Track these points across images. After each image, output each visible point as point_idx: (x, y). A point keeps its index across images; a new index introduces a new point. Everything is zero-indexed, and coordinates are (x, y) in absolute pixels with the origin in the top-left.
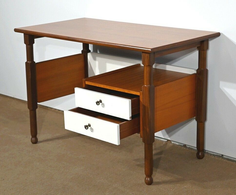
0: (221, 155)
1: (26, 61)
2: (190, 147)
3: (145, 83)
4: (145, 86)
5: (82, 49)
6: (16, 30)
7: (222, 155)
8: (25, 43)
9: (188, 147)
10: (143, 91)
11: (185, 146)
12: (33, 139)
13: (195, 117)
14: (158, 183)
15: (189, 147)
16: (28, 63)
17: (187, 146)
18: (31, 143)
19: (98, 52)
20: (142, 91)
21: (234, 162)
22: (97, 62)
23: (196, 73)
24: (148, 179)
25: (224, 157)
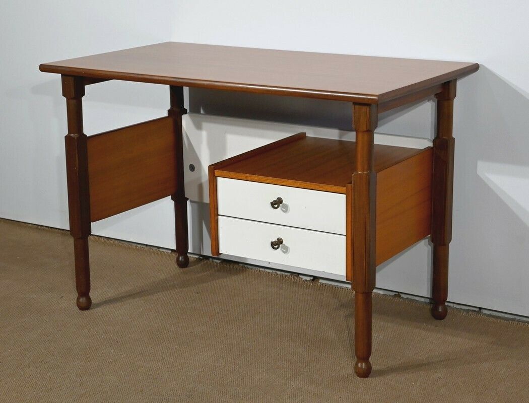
0: (477, 310)
1: (67, 133)
2: (410, 297)
3: (359, 167)
4: (359, 173)
5: (169, 107)
6: (44, 68)
7: (480, 308)
8: (64, 95)
9: (405, 296)
10: (354, 185)
11: (398, 294)
12: (83, 300)
13: (429, 235)
14: (381, 373)
15: (407, 298)
16: (70, 136)
17: (402, 295)
18: (77, 308)
19: (202, 112)
20: (351, 183)
21: (510, 322)
22: (204, 134)
23: (432, 146)
24: (362, 365)
25: (484, 312)
